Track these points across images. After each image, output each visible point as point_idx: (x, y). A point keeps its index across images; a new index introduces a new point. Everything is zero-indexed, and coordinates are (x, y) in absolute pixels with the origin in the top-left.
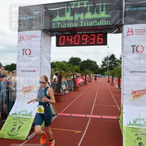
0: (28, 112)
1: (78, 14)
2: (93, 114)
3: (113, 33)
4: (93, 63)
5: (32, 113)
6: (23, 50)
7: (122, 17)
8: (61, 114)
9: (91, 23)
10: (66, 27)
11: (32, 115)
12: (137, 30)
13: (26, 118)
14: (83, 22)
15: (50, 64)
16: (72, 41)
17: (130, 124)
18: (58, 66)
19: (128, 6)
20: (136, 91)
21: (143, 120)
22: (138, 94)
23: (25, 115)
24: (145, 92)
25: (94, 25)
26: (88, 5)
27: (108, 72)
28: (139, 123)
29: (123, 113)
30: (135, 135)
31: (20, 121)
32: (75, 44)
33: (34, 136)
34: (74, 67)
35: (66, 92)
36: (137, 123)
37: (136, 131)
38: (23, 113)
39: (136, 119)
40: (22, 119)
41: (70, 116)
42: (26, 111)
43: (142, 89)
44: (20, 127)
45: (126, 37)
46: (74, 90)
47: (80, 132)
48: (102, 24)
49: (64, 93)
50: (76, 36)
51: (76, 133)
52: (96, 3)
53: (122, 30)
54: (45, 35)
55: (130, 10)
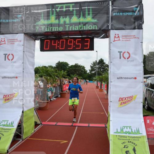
0: (10, 122)
1: (64, 18)
2: (80, 122)
3: (100, 38)
5: (13, 123)
6: (5, 55)
7: (109, 22)
8: (46, 123)
9: (77, 27)
13: (7, 129)
14: (69, 26)
15: (34, 70)
16: (57, 46)
17: (117, 132)
18: (43, 72)
19: (115, 11)
20: (123, 98)
21: (130, 127)
22: (125, 101)
23: (6, 125)
24: (132, 99)
25: (80, 29)
26: (74, 8)
27: (97, 77)
28: (126, 131)
29: (110, 121)
30: (122, 143)
32: (60, 48)
33: (16, 149)
34: (60, 73)
35: (52, 100)
36: (124, 131)
37: (123, 139)
38: (3, 123)
39: (123, 127)
40: (2, 130)
41: (56, 125)
42: (7, 121)
43: (129, 96)
46: (61, 97)
47: (65, 142)
48: (88, 28)
49: (50, 101)
50: (61, 40)
51: (61, 143)
52: (82, 6)
53: (109, 35)
54: (28, 38)
55: (117, 15)
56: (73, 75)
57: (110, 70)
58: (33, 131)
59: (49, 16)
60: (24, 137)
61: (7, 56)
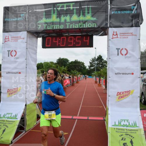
0: (14, 114)
1: (64, 16)
3: (99, 35)
4: (81, 64)
10: (52, 28)
11: (17, 118)
12: (121, 34)
13: (11, 121)
14: (69, 25)
15: (36, 66)
16: (58, 43)
17: (115, 125)
18: (46, 68)
19: (113, 9)
20: (121, 92)
21: (127, 120)
22: (123, 95)
23: (10, 118)
24: (129, 94)
25: (80, 27)
26: (74, 7)
27: (96, 73)
28: (124, 124)
29: (109, 115)
30: (120, 136)
31: (5, 124)
32: (61, 45)
34: (61, 68)
36: (122, 124)
38: (7, 116)
39: (121, 120)
40: (6, 122)
44: (4, 131)
45: (111, 40)
50: (62, 38)
52: (82, 5)
53: (108, 32)
54: (31, 36)
55: (115, 13)
56: (73, 71)
57: (109, 66)
58: (35, 124)
59: (51, 15)
60: (27, 129)
61: (10, 52)
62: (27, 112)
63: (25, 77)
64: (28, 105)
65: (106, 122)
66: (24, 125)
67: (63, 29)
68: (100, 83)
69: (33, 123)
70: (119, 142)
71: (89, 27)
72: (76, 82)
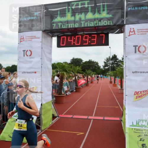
1: (79, 14)
4: (95, 64)
6: (23, 51)
7: (124, 17)
8: (63, 116)
10: (67, 27)
12: (139, 30)
14: (84, 23)
16: (73, 42)
18: (60, 67)
20: (138, 92)
21: (146, 121)
22: (141, 94)
24: (147, 93)
25: (95, 25)
26: (89, 5)
27: (110, 72)
28: (142, 125)
29: (126, 115)
30: (138, 136)
32: (76, 44)
34: (75, 68)
35: (67, 94)
36: (140, 124)
37: (139, 133)
39: (139, 120)
41: (72, 118)
45: (128, 37)
46: (76, 91)
48: (103, 24)
49: (65, 95)
50: (77, 36)
51: (77, 135)
52: (97, 2)
53: (124, 30)
54: (46, 36)
55: (132, 9)
56: (88, 71)
57: (126, 64)
58: (51, 123)
59: (65, 14)
60: (43, 128)
61: (25, 52)
62: (43, 111)
63: (41, 77)
64: (44, 104)
65: (123, 122)
66: (40, 125)
67: (78, 28)
68: (115, 83)
69: (49, 122)
70: (138, 143)
71: (105, 24)
72: (90, 82)
